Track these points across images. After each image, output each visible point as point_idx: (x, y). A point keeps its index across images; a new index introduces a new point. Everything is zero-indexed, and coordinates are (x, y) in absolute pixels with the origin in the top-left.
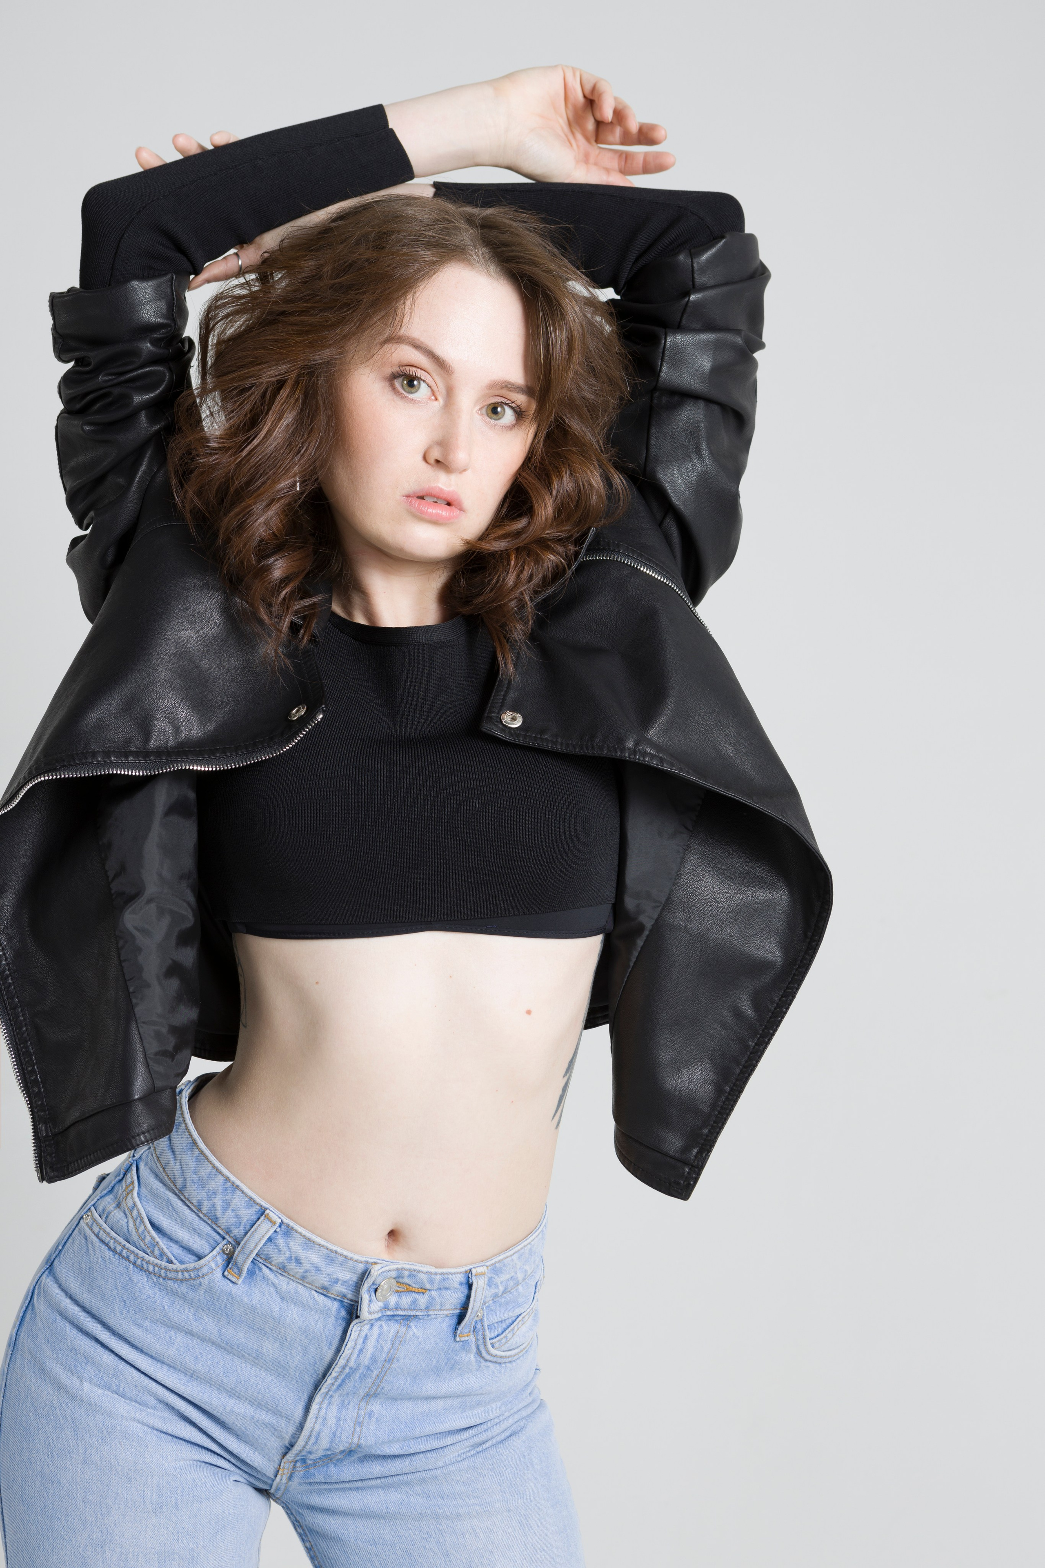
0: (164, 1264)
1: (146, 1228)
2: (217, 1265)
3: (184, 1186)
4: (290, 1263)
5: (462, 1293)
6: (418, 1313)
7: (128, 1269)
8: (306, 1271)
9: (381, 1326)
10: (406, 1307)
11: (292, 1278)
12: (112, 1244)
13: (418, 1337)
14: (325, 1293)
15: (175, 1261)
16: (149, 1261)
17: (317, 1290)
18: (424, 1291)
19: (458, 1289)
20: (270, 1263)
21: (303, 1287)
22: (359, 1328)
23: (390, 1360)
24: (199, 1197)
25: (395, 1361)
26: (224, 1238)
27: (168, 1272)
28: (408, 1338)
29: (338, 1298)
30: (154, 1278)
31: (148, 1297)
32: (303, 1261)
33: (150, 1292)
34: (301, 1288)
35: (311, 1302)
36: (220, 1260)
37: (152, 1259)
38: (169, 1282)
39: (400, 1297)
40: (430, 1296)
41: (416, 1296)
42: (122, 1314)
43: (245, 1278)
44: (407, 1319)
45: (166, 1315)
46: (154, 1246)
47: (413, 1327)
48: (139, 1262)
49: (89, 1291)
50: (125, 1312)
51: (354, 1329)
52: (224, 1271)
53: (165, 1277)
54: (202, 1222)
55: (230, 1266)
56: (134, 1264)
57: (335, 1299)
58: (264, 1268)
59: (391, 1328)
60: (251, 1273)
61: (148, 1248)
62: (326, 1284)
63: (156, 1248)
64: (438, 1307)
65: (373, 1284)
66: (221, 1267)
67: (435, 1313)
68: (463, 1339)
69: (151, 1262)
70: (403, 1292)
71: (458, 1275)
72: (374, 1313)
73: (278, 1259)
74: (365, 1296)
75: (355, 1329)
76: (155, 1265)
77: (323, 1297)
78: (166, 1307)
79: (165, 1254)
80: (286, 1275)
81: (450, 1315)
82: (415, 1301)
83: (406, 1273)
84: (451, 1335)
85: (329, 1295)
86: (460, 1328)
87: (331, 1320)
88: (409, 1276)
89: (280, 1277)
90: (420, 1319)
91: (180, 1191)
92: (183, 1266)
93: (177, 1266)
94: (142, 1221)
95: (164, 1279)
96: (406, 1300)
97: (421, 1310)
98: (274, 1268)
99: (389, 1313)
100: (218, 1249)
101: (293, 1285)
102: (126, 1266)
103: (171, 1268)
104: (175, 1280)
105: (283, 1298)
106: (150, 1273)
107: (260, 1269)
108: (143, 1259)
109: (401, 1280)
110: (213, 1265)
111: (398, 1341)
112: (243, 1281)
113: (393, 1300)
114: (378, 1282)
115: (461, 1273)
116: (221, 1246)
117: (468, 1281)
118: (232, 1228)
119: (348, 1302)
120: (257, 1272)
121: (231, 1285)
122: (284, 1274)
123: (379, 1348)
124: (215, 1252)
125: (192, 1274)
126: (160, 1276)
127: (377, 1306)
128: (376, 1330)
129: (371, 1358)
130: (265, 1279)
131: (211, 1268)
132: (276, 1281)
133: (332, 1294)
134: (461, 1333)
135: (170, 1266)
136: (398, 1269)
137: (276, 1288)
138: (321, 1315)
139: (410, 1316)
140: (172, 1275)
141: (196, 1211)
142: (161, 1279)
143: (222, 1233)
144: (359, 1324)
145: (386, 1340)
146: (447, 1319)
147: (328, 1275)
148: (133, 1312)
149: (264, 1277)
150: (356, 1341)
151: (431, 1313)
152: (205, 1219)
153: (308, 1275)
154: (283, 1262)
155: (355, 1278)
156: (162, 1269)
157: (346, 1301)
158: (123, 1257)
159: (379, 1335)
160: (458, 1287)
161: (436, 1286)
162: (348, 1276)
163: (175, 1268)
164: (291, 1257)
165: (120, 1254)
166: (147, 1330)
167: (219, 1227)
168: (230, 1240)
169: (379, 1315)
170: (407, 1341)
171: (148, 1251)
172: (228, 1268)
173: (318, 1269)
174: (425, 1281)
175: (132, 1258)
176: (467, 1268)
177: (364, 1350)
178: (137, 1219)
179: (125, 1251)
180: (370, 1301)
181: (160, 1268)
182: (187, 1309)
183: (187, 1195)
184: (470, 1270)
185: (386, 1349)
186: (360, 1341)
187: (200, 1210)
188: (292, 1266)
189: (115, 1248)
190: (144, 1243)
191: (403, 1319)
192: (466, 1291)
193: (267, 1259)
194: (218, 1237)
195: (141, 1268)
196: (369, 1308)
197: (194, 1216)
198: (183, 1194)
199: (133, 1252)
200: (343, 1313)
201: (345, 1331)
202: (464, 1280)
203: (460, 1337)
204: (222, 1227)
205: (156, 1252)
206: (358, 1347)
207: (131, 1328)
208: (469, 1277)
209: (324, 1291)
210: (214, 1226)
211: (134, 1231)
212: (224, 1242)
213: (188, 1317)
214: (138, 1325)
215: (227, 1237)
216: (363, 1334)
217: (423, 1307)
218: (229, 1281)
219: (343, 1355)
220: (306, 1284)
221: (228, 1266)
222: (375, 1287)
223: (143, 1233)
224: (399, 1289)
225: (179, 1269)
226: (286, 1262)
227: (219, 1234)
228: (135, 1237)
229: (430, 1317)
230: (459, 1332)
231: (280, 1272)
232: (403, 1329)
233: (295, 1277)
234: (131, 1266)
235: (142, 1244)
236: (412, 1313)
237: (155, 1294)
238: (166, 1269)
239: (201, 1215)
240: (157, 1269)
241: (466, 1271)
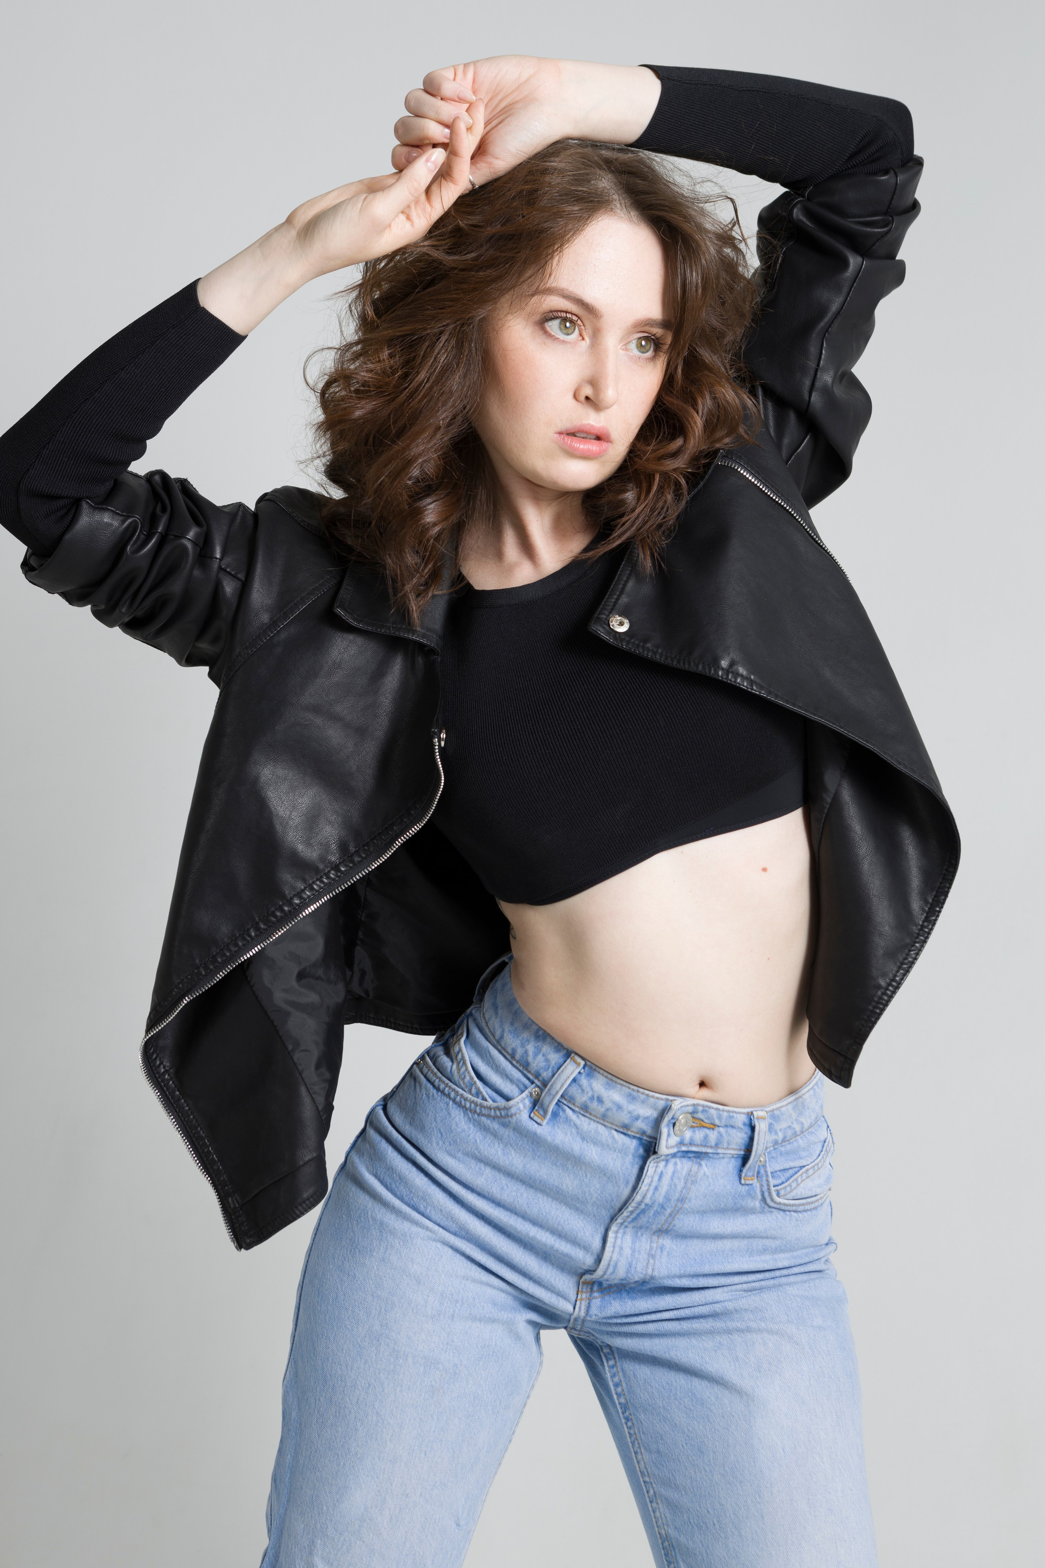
0: (479, 1101)
1: (467, 1069)
2: (525, 1107)
3: (502, 1037)
4: (592, 1102)
5: (746, 1133)
6: (709, 1150)
7: (448, 1105)
8: (607, 1110)
9: (676, 1163)
10: (699, 1143)
11: (593, 1118)
12: (436, 1083)
13: (708, 1177)
14: (625, 1131)
15: (489, 1100)
16: (467, 1098)
17: (617, 1129)
18: (713, 1127)
19: (742, 1129)
20: (574, 1104)
21: (603, 1127)
22: (656, 1164)
23: (682, 1200)
24: (514, 1045)
25: (687, 1201)
26: (532, 1083)
27: (483, 1109)
28: (699, 1177)
29: (638, 1136)
30: (469, 1114)
31: (463, 1131)
32: (605, 1099)
33: (465, 1127)
34: (601, 1128)
35: (610, 1141)
36: (528, 1103)
37: (469, 1096)
38: (483, 1118)
39: (694, 1132)
40: (719, 1132)
41: (707, 1131)
42: (438, 1144)
43: (550, 1120)
44: (698, 1157)
45: (477, 1148)
46: (472, 1085)
47: (704, 1166)
48: (458, 1099)
49: (411, 1124)
50: (441, 1143)
51: (651, 1165)
52: (531, 1113)
53: (480, 1113)
54: (514, 1069)
55: (536, 1108)
56: (454, 1101)
57: (634, 1137)
58: (568, 1110)
59: (684, 1166)
60: (555, 1115)
61: (467, 1086)
62: (627, 1121)
63: (474, 1087)
64: (725, 1145)
65: (673, 1118)
66: (528, 1109)
67: (723, 1151)
68: (748, 1182)
69: (469, 1099)
70: (697, 1127)
71: (741, 1115)
72: (672, 1147)
73: (581, 1098)
74: (664, 1130)
75: (651, 1167)
76: (472, 1102)
77: (622, 1136)
78: (478, 1141)
79: (481, 1093)
80: (588, 1115)
81: (735, 1156)
82: (706, 1137)
83: (700, 1108)
84: (737, 1178)
85: (629, 1133)
86: (745, 1171)
87: (629, 1158)
88: (703, 1111)
89: (582, 1118)
90: (710, 1157)
91: (498, 1042)
92: (495, 1105)
93: (490, 1103)
94: (464, 1063)
95: (478, 1115)
96: (699, 1135)
97: (711, 1147)
98: (577, 1109)
99: (684, 1148)
100: (526, 1092)
101: (593, 1125)
102: (446, 1102)
103: (485, 1105)
104: (488, 1116)
105: (583, 1139)
106: (467, 1109)
107: (564, 1111)
108: (462, 1096)
109: (696, 1116)
110: (521, 1106)
111: (691, 1180)
112: (548, 1123)
113: (688, 1134)
114: (676, 1116)
115: (744, 1113)
116: (529, 1089)
117: (751, 1123)
118: (541, 1071)
119: (647, 1139)
120: (561, 1114)
121: (536, 1125)
122: (586, 1114)
123: (673, 1186)
124: (524, 1095)
125: (503, 1112)
126: (475, 1112)
127: (674, 1140)
128: (671, 1167)
129: (665, 1197)
130: (568, 1120)
131: (519, 1109)
132: (578, 1122)
133: (632, 1131)
134: (745, 1176)
135: (485, 1103)
136: (694, 1105)
137: (577, 1128)
138: (619, 1155)
139: (701, 1153)
140: (484, 1111)
141: (510, 1059)
142: (476, 1115)
143: (531, 1077)
144: (656, 1160)
145: (679, 1179)
146: (733, 1160)
147: (630, 1112)
148: (448, 1144)
149: (567, 1118)
150: (652, 1177)
151: (719, 1151)
152: (518, 1065)
153: (609, 1113)
154: (586, 1102)
155: (655, 1114)
156: (477, 1106)
157: (645, 1138)
158: (445, 1094)
159: (674, 1173)
160: (742, 1127)
161: (723, 1125)
162: (648, 1112)
163: (489, 1106)
164: (593, 1096)
165: (443, 1092)
166: (459, 1161)
167: (529, 1072)
168: (538, 1083)
169: (675, 1150)
170: (698, 1181)
171: (467, 1090)
172: (535, 1111)
173: (619, 1107)
174: (715, 1117)
175: (453, 1095)
176: (749, 1110)
177: (659, 1188)
178: (460, 1062)
179: (447, 1089)
180: (669, 1135)
181: (476, 1105)
182: (496, 1144)
183: (503, 1045)
184: (752, 1113)
185: (679, 1188)
186: (656, 1178)
187: (513, 1057)
188: (594, 1105)
189: (439, 1086)
190: (464, 1082)
191: (695, 1157)
192: (749, 1132)
193: (572, 1100)
194: (527, 1082)
195: (459, 1105)
196: (667, 1143)
197: (508, 1063)
198: (500, 1045)
199: (454, 1090)
200: (641, 1151)
201: (641, 1170)
202: (747, 1121)
203: (745, 1179)
204: (532, 1072)
205: (474, 1091)
206: (654, 1184)
207: (445, 1158)
208: (751, 1119)
209: (624, 1129)
210: (525, 1072)
211: (456, 1071)
212: (533, 1086)
213: (497, 1152)
214: (452, 1156)
215: (536, 1081)
216: (659, 1171)
217: (713, 1144)
218: (534, 1123)
219: (640, 1192)
220: (606, 1124)
221: (534, 1108)
222: (673, 1121)
223: (464, 1073)
224: (693, 1124)
225: (492, 1107)
226: (588, 1102)
227: (528, 1079)
228: (456, 1077)
229: (718, 1156)
230: (743, 1175)
231: (582, 1112)
232: (695, 1168)
233: (597, 1117)
234: (451, 1103)
235: (462, 1083)
236: (704, 1150)
237: (469, 1128)
238: (482, 1106)
239: (514, 1062)
240: (473, 1105)
241: (748, 1113)
